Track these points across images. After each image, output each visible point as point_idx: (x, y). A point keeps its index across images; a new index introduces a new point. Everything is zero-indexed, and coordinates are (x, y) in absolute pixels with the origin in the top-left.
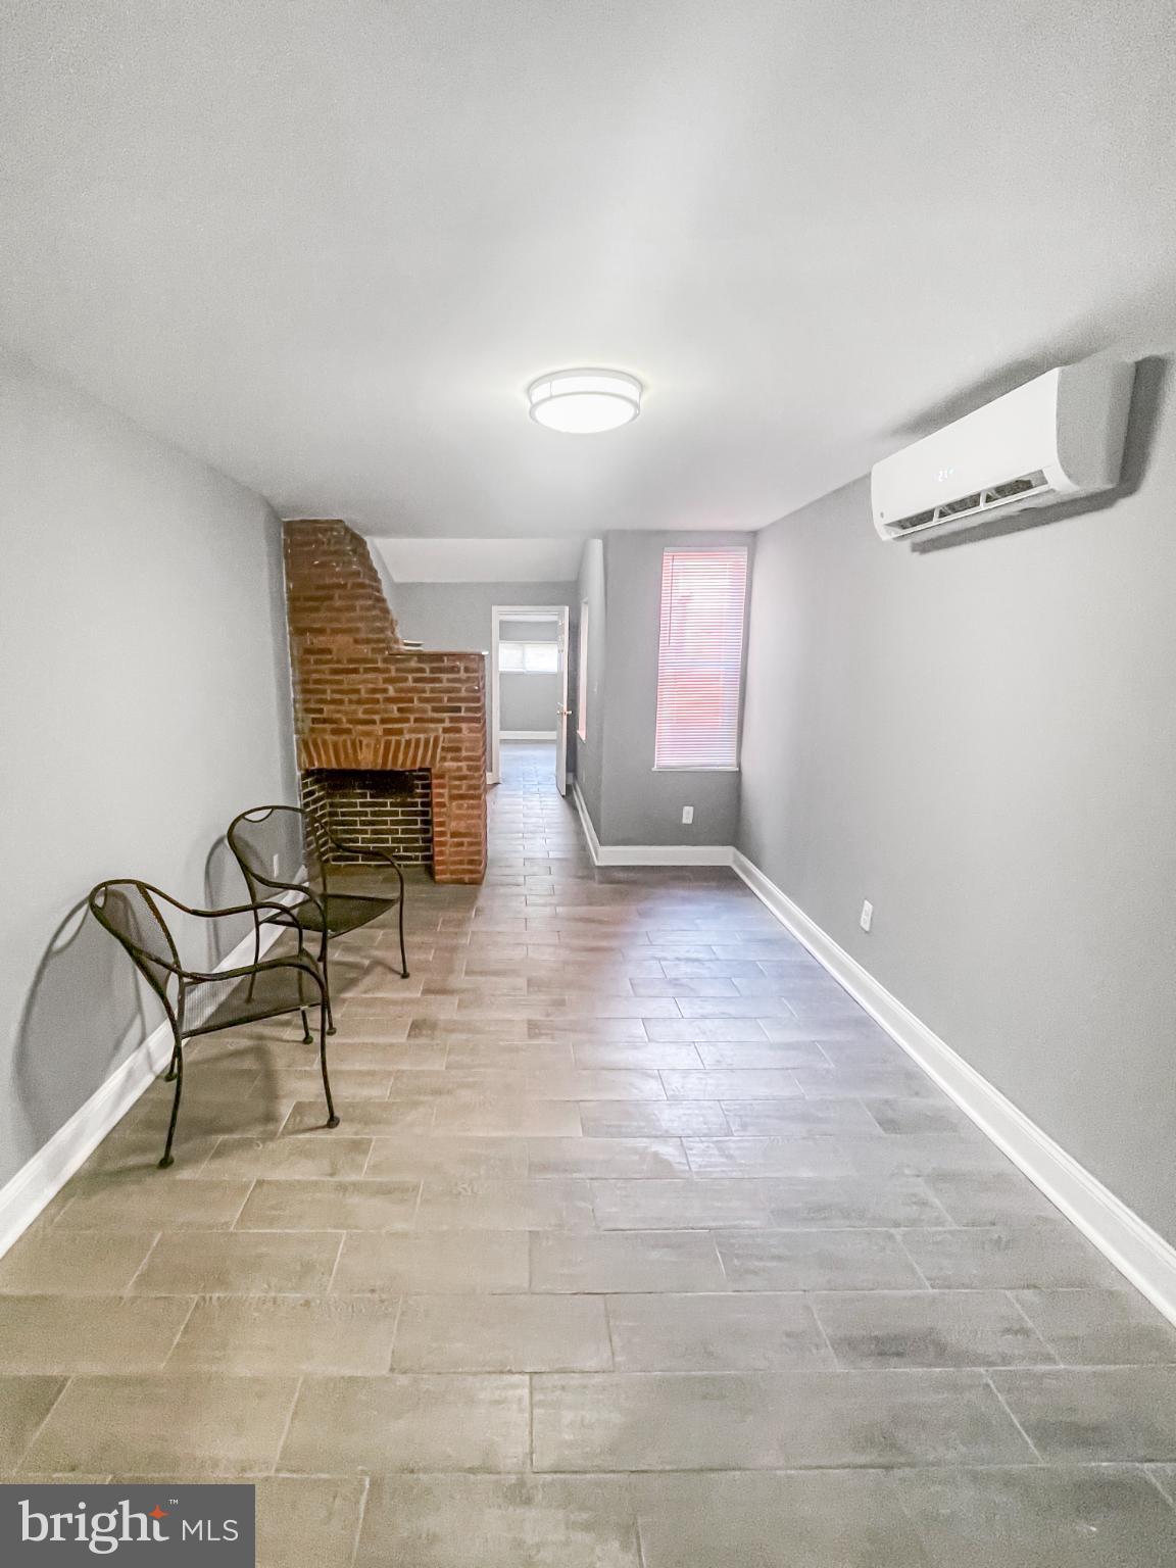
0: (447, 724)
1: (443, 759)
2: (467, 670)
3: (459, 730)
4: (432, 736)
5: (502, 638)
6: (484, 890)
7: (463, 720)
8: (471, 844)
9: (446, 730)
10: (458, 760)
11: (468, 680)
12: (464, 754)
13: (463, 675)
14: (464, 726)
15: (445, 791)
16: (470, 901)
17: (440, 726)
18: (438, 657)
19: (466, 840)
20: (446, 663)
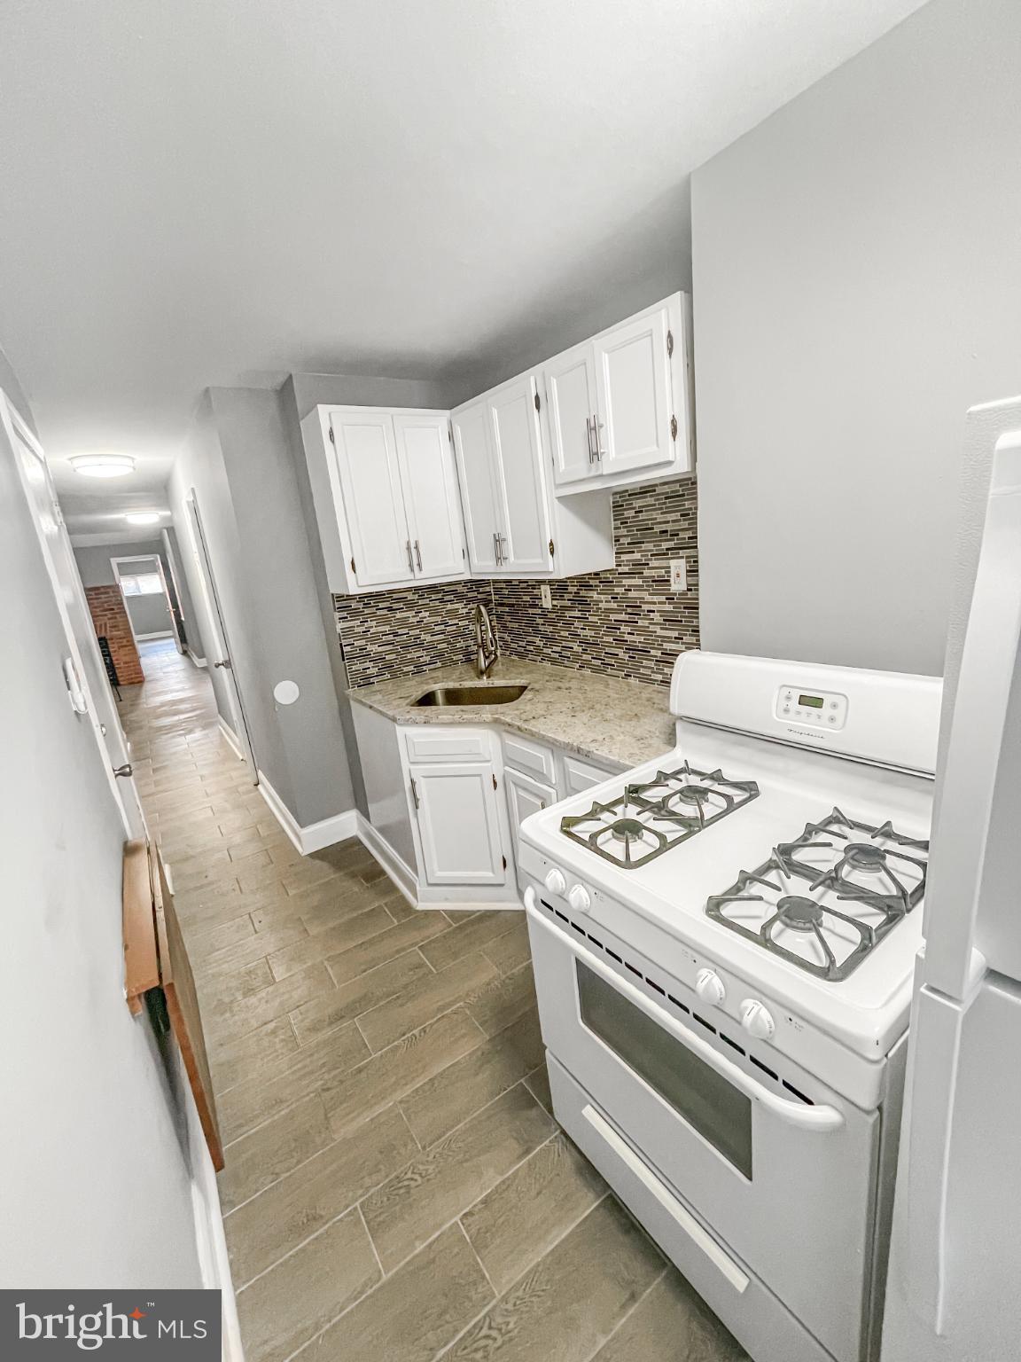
0: (110, 616)
1: (111, 631)
2: (113, 592)
3: (116, 618)
4: (103, 622)
5: (121, 574)
6: (147, 687)
7: (117, 613)
8: (134, 666)
9: (109, 619)
10: (118, 631)
11: (115, 596)
12: (121, 628)
13: (112, 594)
14: (118, 616)
15: (116, 645)
16: (141, 687)
17: (106, 618)
18: (97, 588)
19: (132, 664)
20: (102, 590)
